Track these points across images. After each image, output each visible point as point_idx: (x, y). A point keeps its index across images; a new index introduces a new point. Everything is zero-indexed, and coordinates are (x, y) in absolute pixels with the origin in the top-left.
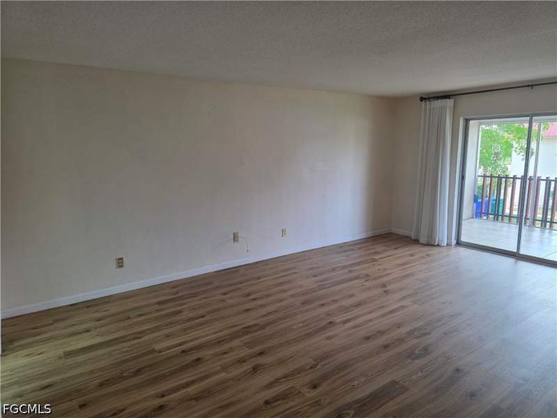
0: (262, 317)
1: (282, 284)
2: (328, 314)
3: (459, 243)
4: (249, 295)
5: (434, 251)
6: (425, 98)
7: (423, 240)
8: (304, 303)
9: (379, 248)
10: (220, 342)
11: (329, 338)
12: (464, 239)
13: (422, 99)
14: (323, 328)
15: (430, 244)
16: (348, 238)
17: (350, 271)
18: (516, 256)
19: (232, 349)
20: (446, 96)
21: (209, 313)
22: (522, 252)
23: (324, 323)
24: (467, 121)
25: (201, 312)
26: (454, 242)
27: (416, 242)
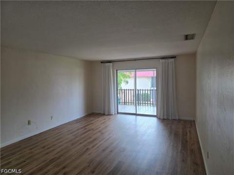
0: (56, 154)
1: (58, 139)
2: (85, 146)
3: (118, 113)
4: (44, 147)
5: (111, 117)
6: (103, 62)
7: (106, 113)
8: (73, 144)
9: (92, 119)
10: (41, 169)
11: (90, 154)
12: (119, 111)
13: (101, 62)
14: (85, 151)
15: (109, 115)
16: (79, 117)
17: (85, 129)
18: (136, 114)
19: (49, 171)
20: (110, 62)
21: (28, 159)
22: (138, 113)
23: (85, 149)
24: (117, 71)
25: (22, 160)
26: (116, 113)
27: (104, 114)
